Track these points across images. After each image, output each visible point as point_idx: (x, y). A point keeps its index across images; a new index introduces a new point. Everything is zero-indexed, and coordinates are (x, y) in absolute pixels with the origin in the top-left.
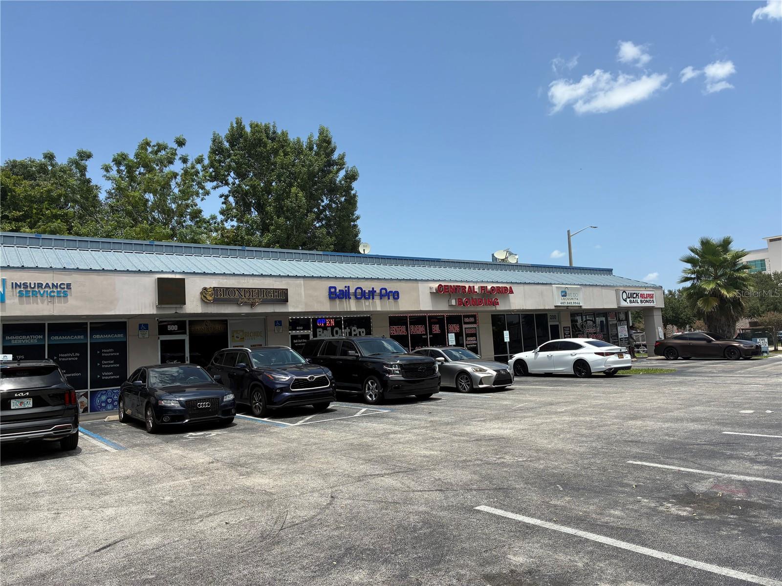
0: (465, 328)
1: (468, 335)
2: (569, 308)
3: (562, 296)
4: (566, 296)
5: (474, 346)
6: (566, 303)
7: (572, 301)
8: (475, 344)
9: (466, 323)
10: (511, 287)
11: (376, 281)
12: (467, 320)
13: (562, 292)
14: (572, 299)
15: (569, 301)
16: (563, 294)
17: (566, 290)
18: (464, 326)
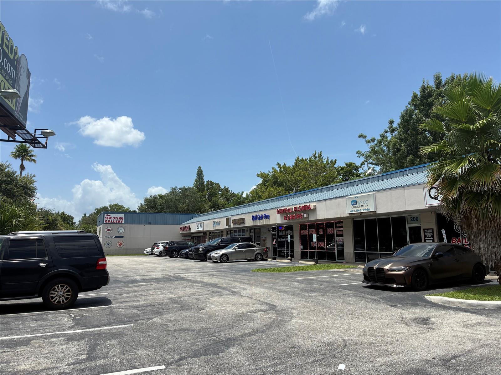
0: (336, 231)
1: (338, 236)
2: (363, 214)
3: (352, 205)
4: (356, 204)
5: (342, 243)
6: (356, 211)
7: (362, 208)
8: (342, 242)
9: (337, 227)
10: (309, 205)
11: (264, 211)
12: (338, 225)
13: (352, 201)
14: (362, 206)
15: (358, 209)
16: (353, 203)
17: (356, 199)
18: (336, 229)
